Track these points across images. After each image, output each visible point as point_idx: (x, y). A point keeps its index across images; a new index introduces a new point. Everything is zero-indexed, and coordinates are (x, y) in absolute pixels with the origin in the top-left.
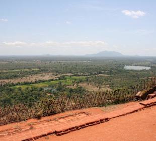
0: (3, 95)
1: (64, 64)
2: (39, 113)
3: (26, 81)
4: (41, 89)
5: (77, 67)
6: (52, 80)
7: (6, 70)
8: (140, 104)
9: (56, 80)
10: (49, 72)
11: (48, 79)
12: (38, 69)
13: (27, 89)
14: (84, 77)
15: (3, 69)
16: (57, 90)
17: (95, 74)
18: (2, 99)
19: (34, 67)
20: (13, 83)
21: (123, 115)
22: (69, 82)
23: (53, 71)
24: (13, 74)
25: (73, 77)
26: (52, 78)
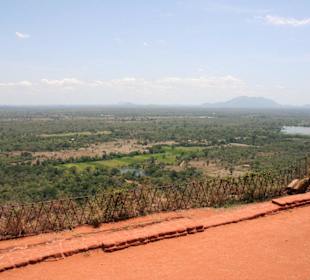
0: (41, 181)
1: (160, 123)
2: (96, 216)
3: (85, 155)
4: (115, 172)
5: (187, 129)
6: (137, 154)
7: (47, 133)
8: (274, 202)
9: (144, 153)
10: (131, 138)
11: (128, 152)
12: (110, 132)
13: (88, 170)
14: (200, 149)
15: (41, 132)
16: (146, 173)
17: (222, 143)
18: (39, 189)
19: (101, 127)
20: (60, 160)
21: (234, 222)
22: (171, 157)
23: (137, 137)
24: (60, 141)
25: (178, 148)
26: (136, 150)
